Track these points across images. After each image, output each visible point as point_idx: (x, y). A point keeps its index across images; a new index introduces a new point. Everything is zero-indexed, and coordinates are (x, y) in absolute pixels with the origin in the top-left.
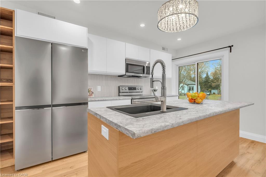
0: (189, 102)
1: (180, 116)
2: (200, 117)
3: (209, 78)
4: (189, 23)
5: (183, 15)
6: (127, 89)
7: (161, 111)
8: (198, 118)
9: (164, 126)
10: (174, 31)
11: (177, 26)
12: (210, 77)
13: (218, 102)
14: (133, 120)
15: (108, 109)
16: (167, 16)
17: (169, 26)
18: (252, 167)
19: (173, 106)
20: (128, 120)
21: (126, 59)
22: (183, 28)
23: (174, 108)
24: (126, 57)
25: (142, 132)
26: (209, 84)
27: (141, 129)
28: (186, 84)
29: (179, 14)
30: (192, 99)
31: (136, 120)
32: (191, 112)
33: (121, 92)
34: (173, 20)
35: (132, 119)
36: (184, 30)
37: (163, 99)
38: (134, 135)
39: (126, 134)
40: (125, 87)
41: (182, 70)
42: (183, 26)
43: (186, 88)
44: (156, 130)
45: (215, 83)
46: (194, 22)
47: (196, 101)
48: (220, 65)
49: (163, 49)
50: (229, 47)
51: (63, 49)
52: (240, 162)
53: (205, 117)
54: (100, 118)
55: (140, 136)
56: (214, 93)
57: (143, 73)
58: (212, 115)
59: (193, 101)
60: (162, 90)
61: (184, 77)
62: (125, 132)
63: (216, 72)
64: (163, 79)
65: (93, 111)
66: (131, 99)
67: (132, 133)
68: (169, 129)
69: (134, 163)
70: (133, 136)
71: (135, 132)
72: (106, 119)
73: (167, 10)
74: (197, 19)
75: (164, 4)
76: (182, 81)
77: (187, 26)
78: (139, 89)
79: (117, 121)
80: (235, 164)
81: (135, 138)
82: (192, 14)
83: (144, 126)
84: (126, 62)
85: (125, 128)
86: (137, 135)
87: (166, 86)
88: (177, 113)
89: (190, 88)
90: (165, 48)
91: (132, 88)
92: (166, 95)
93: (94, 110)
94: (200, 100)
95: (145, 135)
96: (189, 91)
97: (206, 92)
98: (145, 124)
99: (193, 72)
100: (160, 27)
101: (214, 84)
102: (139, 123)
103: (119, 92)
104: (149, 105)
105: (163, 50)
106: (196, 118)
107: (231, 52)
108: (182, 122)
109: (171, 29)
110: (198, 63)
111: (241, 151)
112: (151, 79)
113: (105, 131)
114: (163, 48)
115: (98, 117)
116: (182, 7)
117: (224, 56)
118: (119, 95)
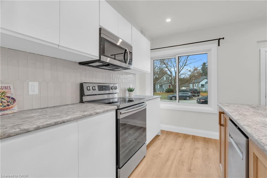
33: (85, 96)
40: (94, 85)
50: (219, 39)
66: (117, 110)
78: (114, 88)
90: (143, 32)
91: (104, 88)
103: (82, 95)
110: (178, 57)
117: (211, 50)
118: (82, 101)
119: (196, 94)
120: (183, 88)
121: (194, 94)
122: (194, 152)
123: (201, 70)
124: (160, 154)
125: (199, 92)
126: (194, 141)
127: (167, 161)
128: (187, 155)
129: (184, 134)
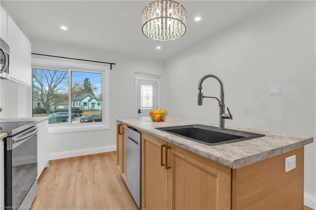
50: (109, 63)
107: (111, 69)
117: (105, 71)
119: (78, 114)
120: (61, 107)
121: (76, 114)
122: (93, 168)
123: (83, 86)
124: (56, 185)
125: (81, 112)
126: (91, 159)
127: (69, 186)
128: (87, 173)
129: (79, 157)
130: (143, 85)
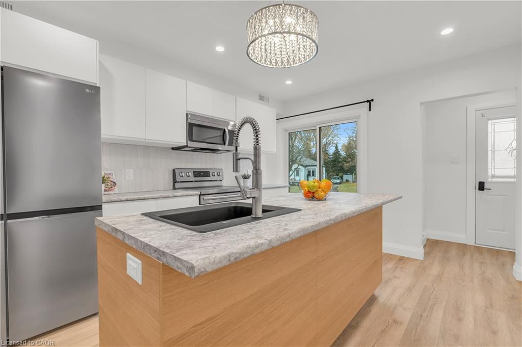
0: (304, 198)
1: (286, 225)
2: (319, 224)
3: (340, 155)
4: (303, 54)
5: (293, 37)
6: (190, 175)
7: (252, 217)
8: (316, 225)
9: (254, 247)
10: (279, 66)
11: (283, 56)
12: (340, 152)
13: (351, 195)
14: (195, 238)
15: (145, 218)
16: (265, 36)
17: (268, 54)
18: (399, 300)
19: (277, 205)
20: (184, 239)
21: (187, 114)
22: (294, 61)
23: (277, 210)
24: (187, 111)
25: (210, 263)
26: (340, 164)
27: (207, 256)
28: (302, 165)
29: (285, 34)
30: (309, 192)
31: (201, 237)
32: (306, 215)
33: (178, 182)
34: (275, 44)
35: (193, 236)
36: (295, 65)
37: (255, 194)
38: (193, 271)
39: (176, 269)
40: (187, 171)
41: (295, 139)
42: (293, 58)
43: (303, 172)
44: (238, 255)
45: (349, 162)
46: (312, 52)
47: (315, 195)
48: (355, 132)
49: (261, 98)
50: (368, 101)
51: (38, 83)
52: (384, 294)
53: (328, 224)
54: (124, 238)
55: (205, 271)
56: (347, 181)
57: (222, 142)
58: (339, 220)
59: (311, 195)
60: (254, 175)
61: (299, 153)
62: (174, 265)
63: (350, 144)
64: (256, 154)
65: (108, 223)
66: (200, 196)
67: (189, 265)
68: (263, 250)
69: (198, 325)
70: (191, 271)
71: (195, 265)
72: (136, 240)
73: (264, 24)
74: (315, 47)
75: (259, 11)
76: (296, 160)
77: (300, 58)
78: (216, 174)
79: (160, 243)
80: (376, 299)
81: (193, 277)
82: (307, 37)
83: (215, 248)
84: (187, 119)
85: (173, 256)
86: (199, 270)
87: (261, 169)
88: (281, 218)
89: (309, 172)
90: (263, 97)
91: (202, 174)
92: (261, 186)
93: (111, 221)
94: (323, 193)
95: (215, 267)
96: (308, 177)
97: (335, 179)
98: (218, 246)
99: (315, 142)
100: (252, 56)
101: (347, 164)
102: (205, 244)
103: (175, 181)
104: (233, 205)
105: (260, 101)
106: (313, 226)
107: (370, 110)
108: (288, 235)
109: (273, 62)
110: (320, 128)
111: (385, 276)
112: (234, 155)
113: (134, 267)
114: (260, 96)
115: (120, 237)
116: (290, 22)
117: (360, 116)
118: (174, 188)
130: (493, 121)
